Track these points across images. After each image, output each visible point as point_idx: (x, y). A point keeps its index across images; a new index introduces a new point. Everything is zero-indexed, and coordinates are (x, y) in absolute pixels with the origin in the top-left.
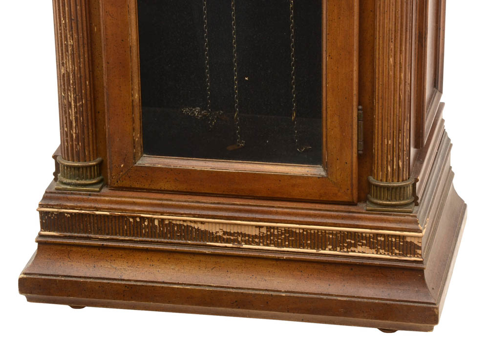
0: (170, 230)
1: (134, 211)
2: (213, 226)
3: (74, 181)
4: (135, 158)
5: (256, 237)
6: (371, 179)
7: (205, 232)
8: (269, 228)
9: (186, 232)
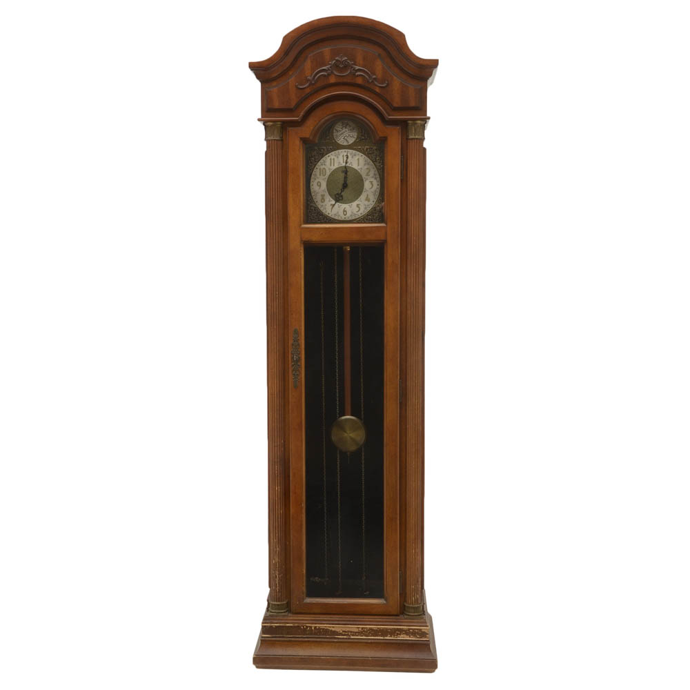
0: (319, 631)
1: (303, 623)
2: (338, 628)
3: (277, 611)
4: (303, 599)
5: (356, 633)
6: (405, 604)
7: (334, 631)
8: (363, 628)
9: (326, 631)
